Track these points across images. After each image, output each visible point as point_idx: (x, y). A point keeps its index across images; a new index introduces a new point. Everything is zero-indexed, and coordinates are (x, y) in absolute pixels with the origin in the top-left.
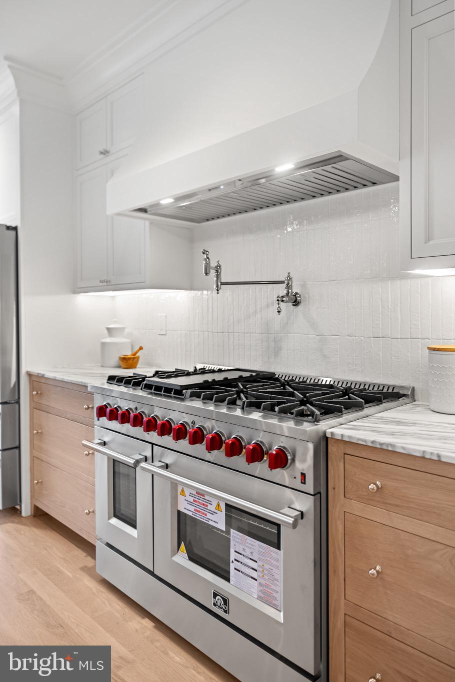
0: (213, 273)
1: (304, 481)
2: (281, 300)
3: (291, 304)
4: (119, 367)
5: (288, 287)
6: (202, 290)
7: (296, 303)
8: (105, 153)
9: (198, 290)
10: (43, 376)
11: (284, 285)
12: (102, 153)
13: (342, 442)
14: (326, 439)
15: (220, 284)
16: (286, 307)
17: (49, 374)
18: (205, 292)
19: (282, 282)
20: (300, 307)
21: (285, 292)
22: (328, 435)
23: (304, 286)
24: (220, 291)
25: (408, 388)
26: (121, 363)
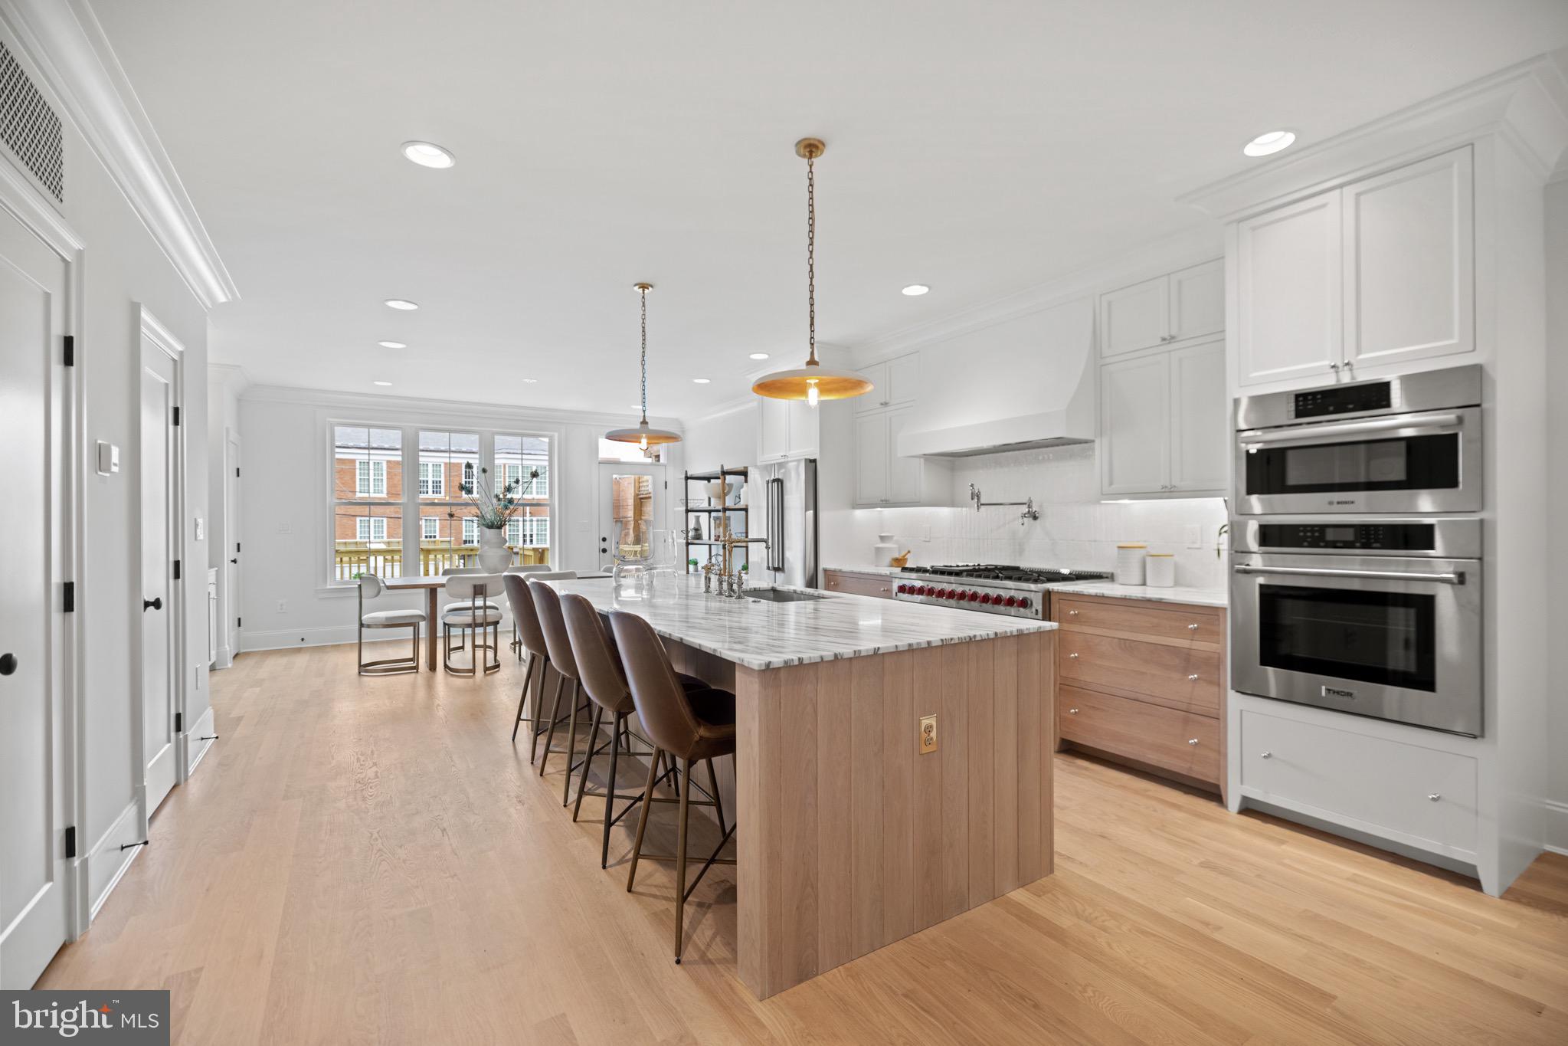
0: (976, 498)
1: (1037, 614)
2: (1024, 516)
3: (1031, 519)
4: (892, 566)
5: (1029, 507)
6: (962, 507)
7: (1035, 518)
8: (885, 404)
9: (958, 507)
10: (840, 571)
11: (1027, 506)
12: (882, 404)
13: (1058, 593)
14: (1050, 592)
15: (980, 505)
16: (1028, 521)
17: (846, 567)
18: (964, 509)
19: (1025, 504)
20: (1038, 521)
21: (1027, 510)
22: (1051, 590)
23: (1041, 506)
24: (980, 510)
25: (1109, 573)
26: (894, 563)
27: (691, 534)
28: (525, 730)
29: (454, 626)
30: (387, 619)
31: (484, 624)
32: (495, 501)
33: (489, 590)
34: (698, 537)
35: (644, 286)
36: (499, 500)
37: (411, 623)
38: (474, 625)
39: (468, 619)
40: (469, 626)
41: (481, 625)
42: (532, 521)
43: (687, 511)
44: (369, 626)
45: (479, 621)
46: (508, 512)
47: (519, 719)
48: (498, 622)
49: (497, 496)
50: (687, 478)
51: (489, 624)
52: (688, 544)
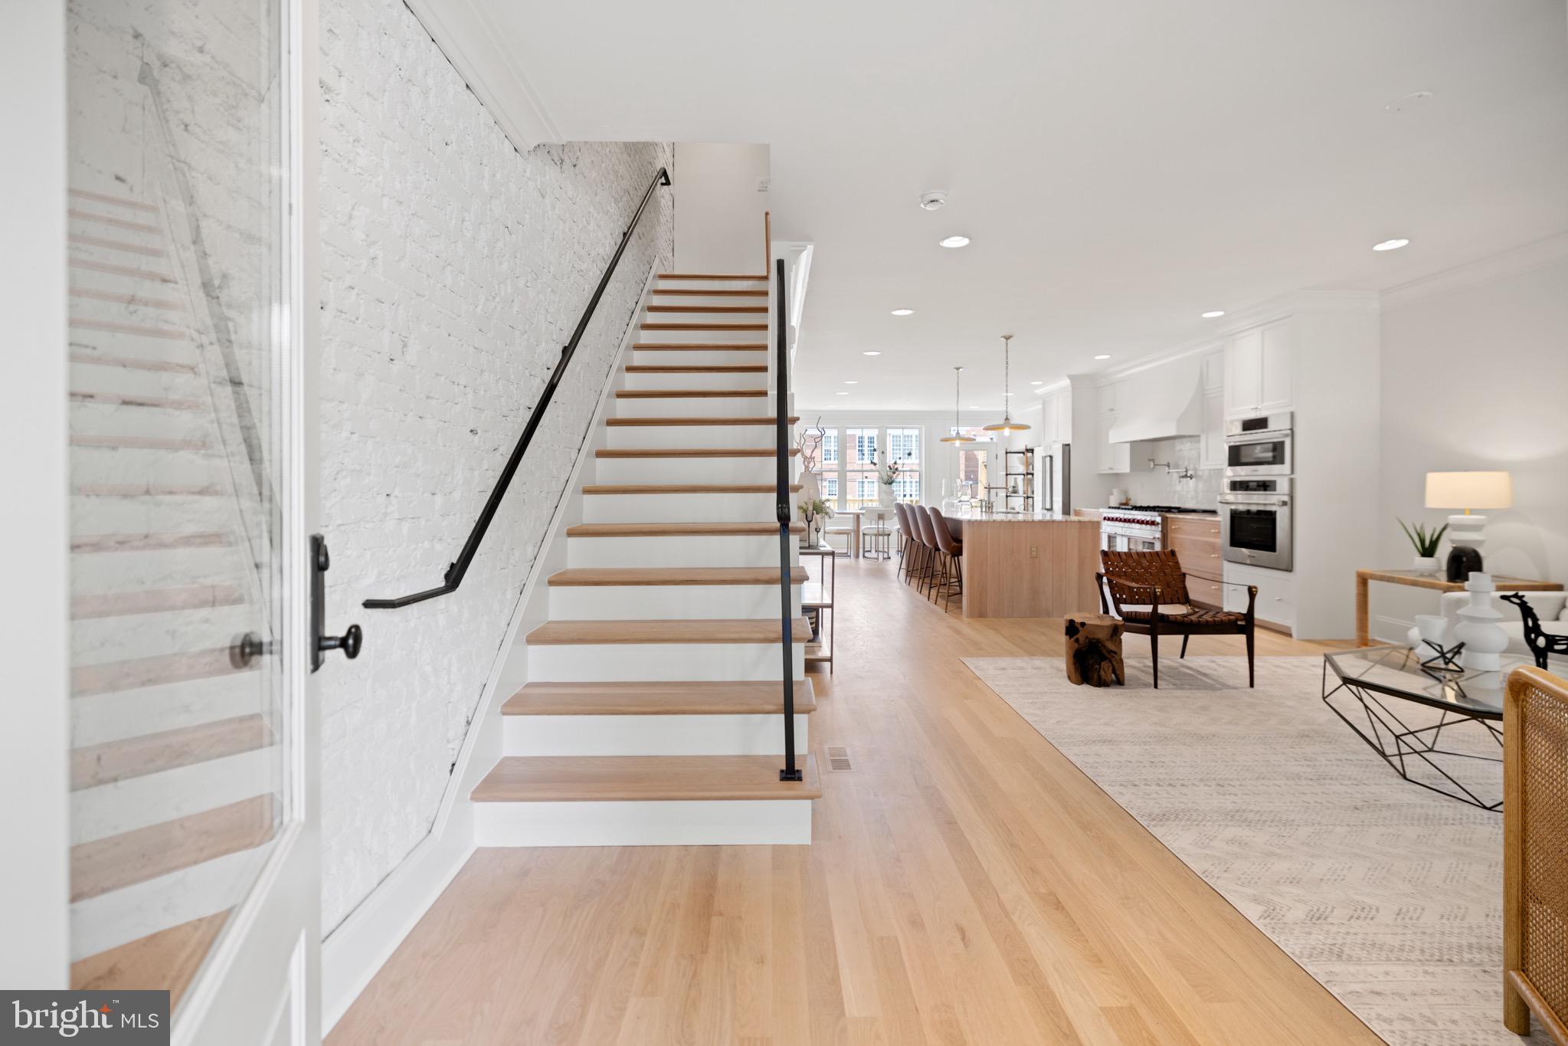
27: (1010, 489)
28: (903, 573)
29: (868, 535)
30: (838, 530)
31: (883, 535)
32: (888, 469)
33: (886, 516)
34: (1015, 492)
35: (958, 369)
36: (891, 469)
37: (846, 533)
38: (878, 535)
39: (876, 532)
40: (876, 535)
41: (882, 535)
42: (911, 482)
43: (1007, 475)
44: (828, 533)
45: (881, 533)
46: (895, 475)
47: (900, 568)
48: (889, 535)
49: (889, 467)
50: (1007, 453)
51: (885, 535)
52: (1007, 496)
